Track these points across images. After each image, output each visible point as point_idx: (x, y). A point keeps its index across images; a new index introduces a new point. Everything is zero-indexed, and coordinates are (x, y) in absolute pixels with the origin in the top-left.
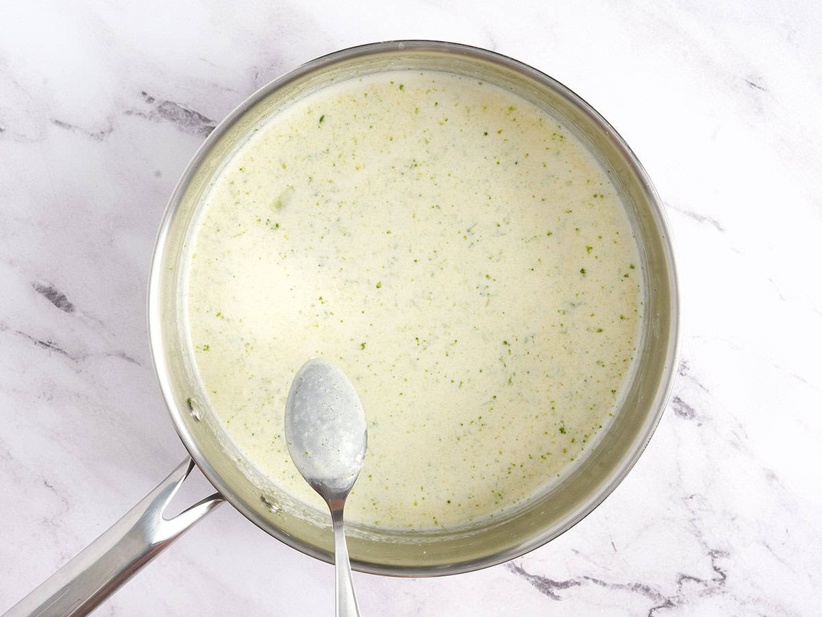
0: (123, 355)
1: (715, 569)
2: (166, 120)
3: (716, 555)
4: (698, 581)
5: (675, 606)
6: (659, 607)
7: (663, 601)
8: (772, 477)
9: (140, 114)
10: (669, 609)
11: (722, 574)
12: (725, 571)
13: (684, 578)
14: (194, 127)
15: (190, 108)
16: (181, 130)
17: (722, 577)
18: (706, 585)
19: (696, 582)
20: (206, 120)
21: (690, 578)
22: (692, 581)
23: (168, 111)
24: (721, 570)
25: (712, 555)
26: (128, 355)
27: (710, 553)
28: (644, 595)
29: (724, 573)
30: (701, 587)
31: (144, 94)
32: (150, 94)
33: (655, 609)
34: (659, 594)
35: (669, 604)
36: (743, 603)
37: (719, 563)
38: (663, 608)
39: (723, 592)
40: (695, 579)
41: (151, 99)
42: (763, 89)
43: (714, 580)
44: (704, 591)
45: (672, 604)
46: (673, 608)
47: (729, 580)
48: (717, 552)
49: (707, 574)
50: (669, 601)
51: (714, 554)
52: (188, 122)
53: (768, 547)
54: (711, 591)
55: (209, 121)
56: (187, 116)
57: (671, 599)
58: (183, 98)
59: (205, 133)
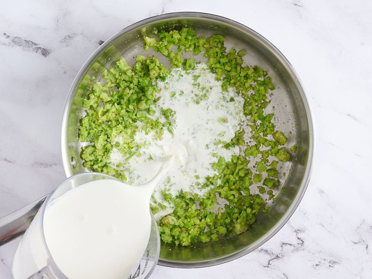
0: (6, 160)
1: (298, 238)
2: (16, 46)
3: (298, 232)
4: (291, 245)
5: (281, 258)
6: (273, 259)
7: (275, 256)
8: (322, 192)
9: (4, 44)
10: (278, 260)
11: (302, 240)
12: (303, 239)
13: (283, 244)
14: (30, 48)
15: (28, 39)
16: (24, 50)
17: (302, 242)
18: (295, 247)
19: (289, 246)
20: (35, 44)
21: (286, 244)
22: (288, 245)
23: (17, 41)
24: (301, 239)
25: (296, 232)
26: (8, 159)
27: (295, 231)
28: (265, 254)
29: (303, 240)
30: (292, 247)
31: (5, 34)
32: (8, 34)
33: (271, 260)
34: (272, 253)
35: (277, 257)
36: (313, 254)
37: (300, 235)
38: (275, 259)
39: (303, 249)
40: (289, 244)
41: (8, 37)
42: (301, 7)
43: (298, 244)
44: (294, 250)
45: (279, 257)
46: (280, 259)
47: (305, 244)
48: (298, 230)
49: (295, 241)
50: (278, 256)
51: (297, 231)
52: (27, 46)
53: (323, 226)
54: (297, 250)
55: (37, 45)
56: (26, 43)
57: (278, 255)
58: (24, 35)
59: (35, 50)
